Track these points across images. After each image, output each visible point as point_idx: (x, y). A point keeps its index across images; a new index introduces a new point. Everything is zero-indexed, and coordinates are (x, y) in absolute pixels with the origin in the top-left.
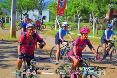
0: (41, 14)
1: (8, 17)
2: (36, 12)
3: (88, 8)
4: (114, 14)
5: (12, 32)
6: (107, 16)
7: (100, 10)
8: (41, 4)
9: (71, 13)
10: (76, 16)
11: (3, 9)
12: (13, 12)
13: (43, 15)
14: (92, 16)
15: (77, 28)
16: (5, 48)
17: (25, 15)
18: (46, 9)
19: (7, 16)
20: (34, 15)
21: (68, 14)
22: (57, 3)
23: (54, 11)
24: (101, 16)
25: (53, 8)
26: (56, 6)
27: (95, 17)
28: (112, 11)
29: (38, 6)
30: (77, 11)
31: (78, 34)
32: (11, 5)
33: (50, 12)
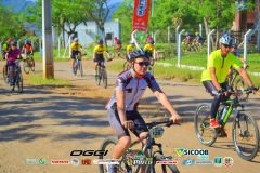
0: (103, 30)
1: (37, 41)
2: (92, 27)
3: (196, 12)
4: (249, 21)
5: (47, 69)
6: (235, 27)
7: (220, 14)
8: (101, 9)
9: (161, 24)
10: (173, 30)
11: (26, 24)
12: (46, 29)
13: (106, 32)
14: (203, 27)
15: (176, 54)
16: (34, 100)
17: (70, 34)
18: (111, 19)
19: (35, 38)
20: (89, 33)
21: (156, 26)
22: (133, 6)
23: (128, 23)
24: (223, 26)
25: (125, 17)
26: (132, 12)
27: (211, 29)
28: (243, 15)
29: (96, 14)
30: (175, 20)
31: (178, 65)
32: (41, 16)
33: (120, 26)
